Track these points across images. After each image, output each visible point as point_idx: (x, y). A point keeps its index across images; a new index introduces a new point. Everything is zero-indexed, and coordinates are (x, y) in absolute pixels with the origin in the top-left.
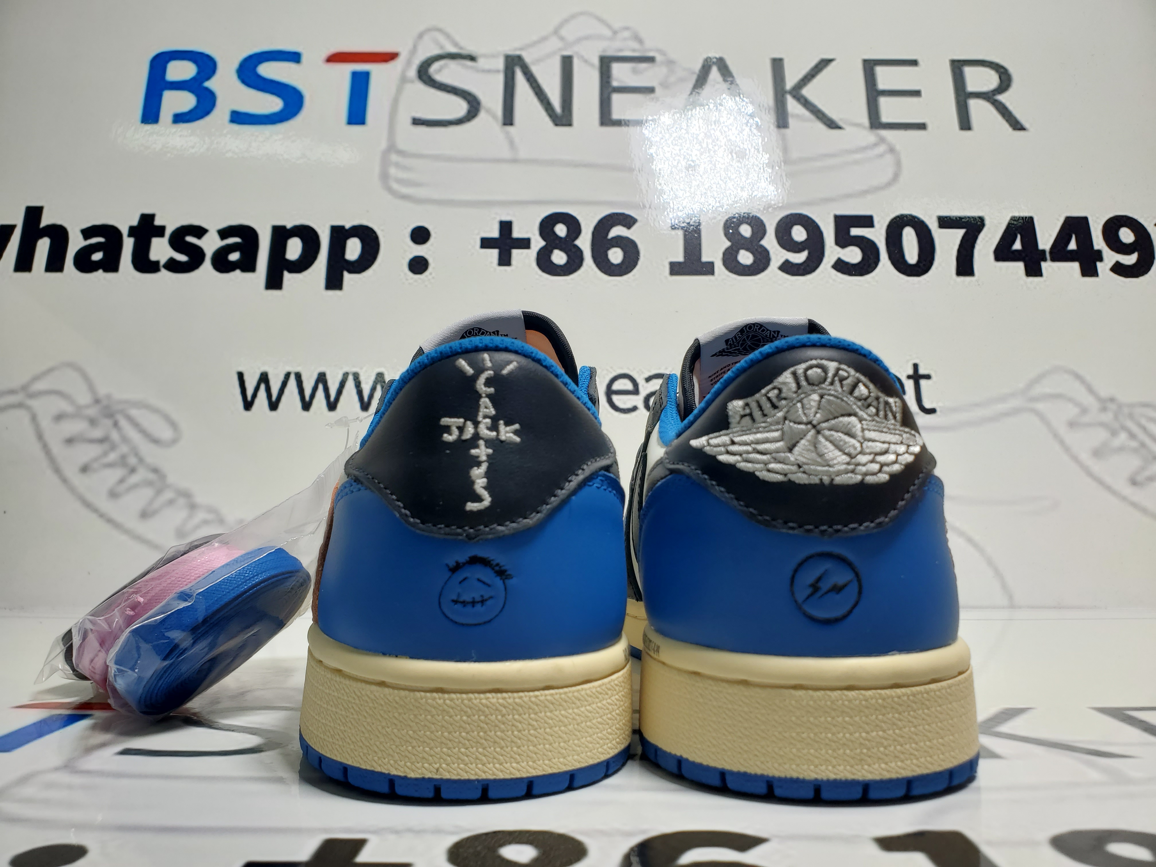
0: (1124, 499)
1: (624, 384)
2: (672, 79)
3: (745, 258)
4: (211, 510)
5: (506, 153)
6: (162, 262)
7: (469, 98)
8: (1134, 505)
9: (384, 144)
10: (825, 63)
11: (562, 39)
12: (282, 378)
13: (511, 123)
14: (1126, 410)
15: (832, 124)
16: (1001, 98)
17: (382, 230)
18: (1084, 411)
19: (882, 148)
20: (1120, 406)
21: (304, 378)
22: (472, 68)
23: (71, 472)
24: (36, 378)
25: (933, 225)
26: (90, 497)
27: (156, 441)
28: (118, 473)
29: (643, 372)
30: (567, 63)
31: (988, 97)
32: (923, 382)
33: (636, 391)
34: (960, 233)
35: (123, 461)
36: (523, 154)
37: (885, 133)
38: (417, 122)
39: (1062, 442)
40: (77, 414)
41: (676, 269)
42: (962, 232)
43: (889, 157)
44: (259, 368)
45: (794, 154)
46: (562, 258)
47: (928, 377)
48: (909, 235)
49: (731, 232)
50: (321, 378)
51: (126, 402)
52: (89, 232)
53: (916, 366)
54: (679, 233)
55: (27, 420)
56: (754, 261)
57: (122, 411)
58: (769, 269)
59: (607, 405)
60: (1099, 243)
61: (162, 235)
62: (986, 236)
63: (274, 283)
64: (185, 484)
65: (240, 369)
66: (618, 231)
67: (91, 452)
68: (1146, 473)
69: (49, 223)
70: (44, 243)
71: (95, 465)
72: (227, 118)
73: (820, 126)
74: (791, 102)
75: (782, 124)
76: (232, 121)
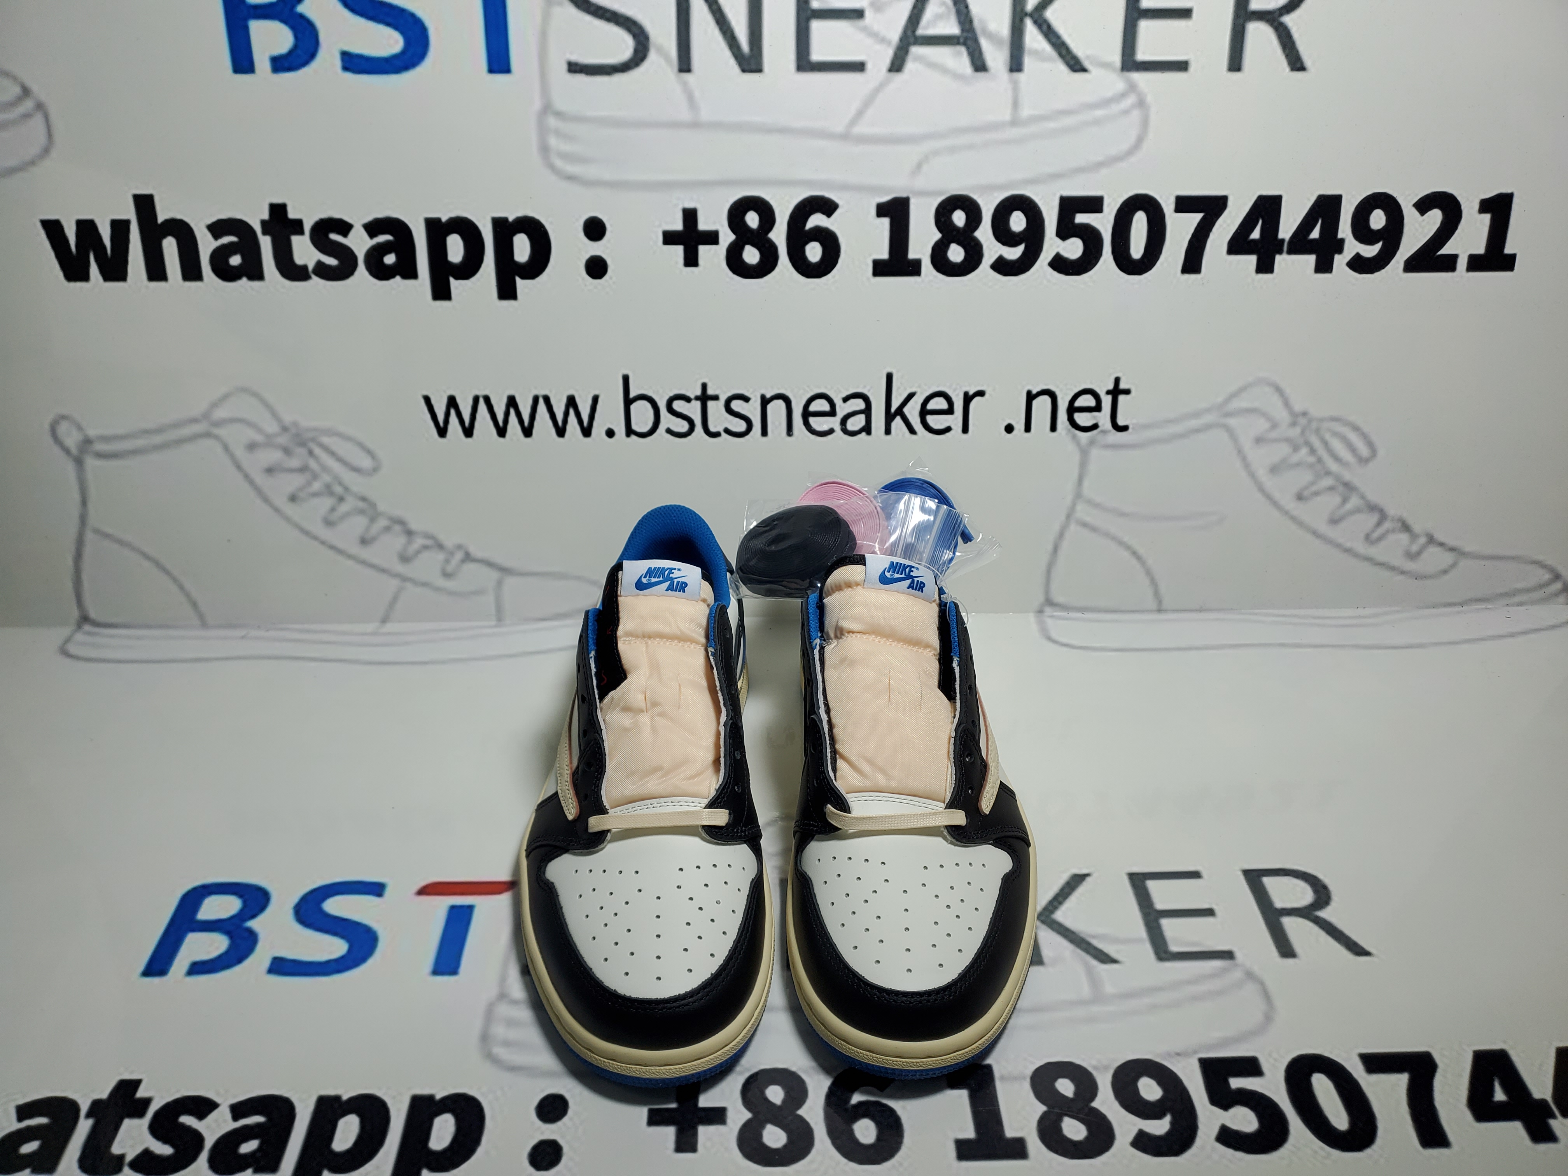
0: (1286, 513)
1: (820, 405)
3: (956, 254)
4: (428, 536)
5: (685, 115)
6: (311, 267)
7: (634, 29)
8: (1293, 519)
9: (537, 105)
12: (470, 402)
13: (689, 71)
14: (1314, 425)
15: (1076, 65)
16: (1288, 20)
17: (551, 223)
18: (1274, 426)
19: (1131, 100)
20: (1310, 421)
21: (493, 401)
23: (281, 501)
24: (215, 405)
25: (1168, 207)
26: (306, 526)
27: (356, 470)
28: (327, 502)
29: (840, 392)
31: (1273, 18)
33: (832, 413)
34: (1196, 218)
35: (328, 490)
36: (705, 115)
37: (1138, 77)
38: (574, 68)
39: (1244, 459)
40: (269, 443)
41: (880, 269)
42: (1197, 217)
43: (1136, 114)
44: (445, 392)
45: (1026, 112)
46: (754, 256)
47: (1127, 392)
48: (1140, 222)
49: (943, 220)
50: (512, 402)
51: (315, 429)
52: (217, 228)
53: (1117, 381)
54: (886, 222)
55: (219, 449)
56: (965, 258)
57: (313, 440)
58: (981, 267)
59: (803, 428)
60: (1345, 230)
61: (301, 232)
62: (1224, 222)
63: (441, 292)
64: (397, 512)
65: (426, 393)
66: (816, 220)
67: (295, 481)
68: (1314, 488)
69: (167, 217)
70: (171, 244)
71: (302, 495)
72: (338, 63)
73: (1062, 67)
74: (1030, 27)
75: (1016, 65)
76: (346, 68)
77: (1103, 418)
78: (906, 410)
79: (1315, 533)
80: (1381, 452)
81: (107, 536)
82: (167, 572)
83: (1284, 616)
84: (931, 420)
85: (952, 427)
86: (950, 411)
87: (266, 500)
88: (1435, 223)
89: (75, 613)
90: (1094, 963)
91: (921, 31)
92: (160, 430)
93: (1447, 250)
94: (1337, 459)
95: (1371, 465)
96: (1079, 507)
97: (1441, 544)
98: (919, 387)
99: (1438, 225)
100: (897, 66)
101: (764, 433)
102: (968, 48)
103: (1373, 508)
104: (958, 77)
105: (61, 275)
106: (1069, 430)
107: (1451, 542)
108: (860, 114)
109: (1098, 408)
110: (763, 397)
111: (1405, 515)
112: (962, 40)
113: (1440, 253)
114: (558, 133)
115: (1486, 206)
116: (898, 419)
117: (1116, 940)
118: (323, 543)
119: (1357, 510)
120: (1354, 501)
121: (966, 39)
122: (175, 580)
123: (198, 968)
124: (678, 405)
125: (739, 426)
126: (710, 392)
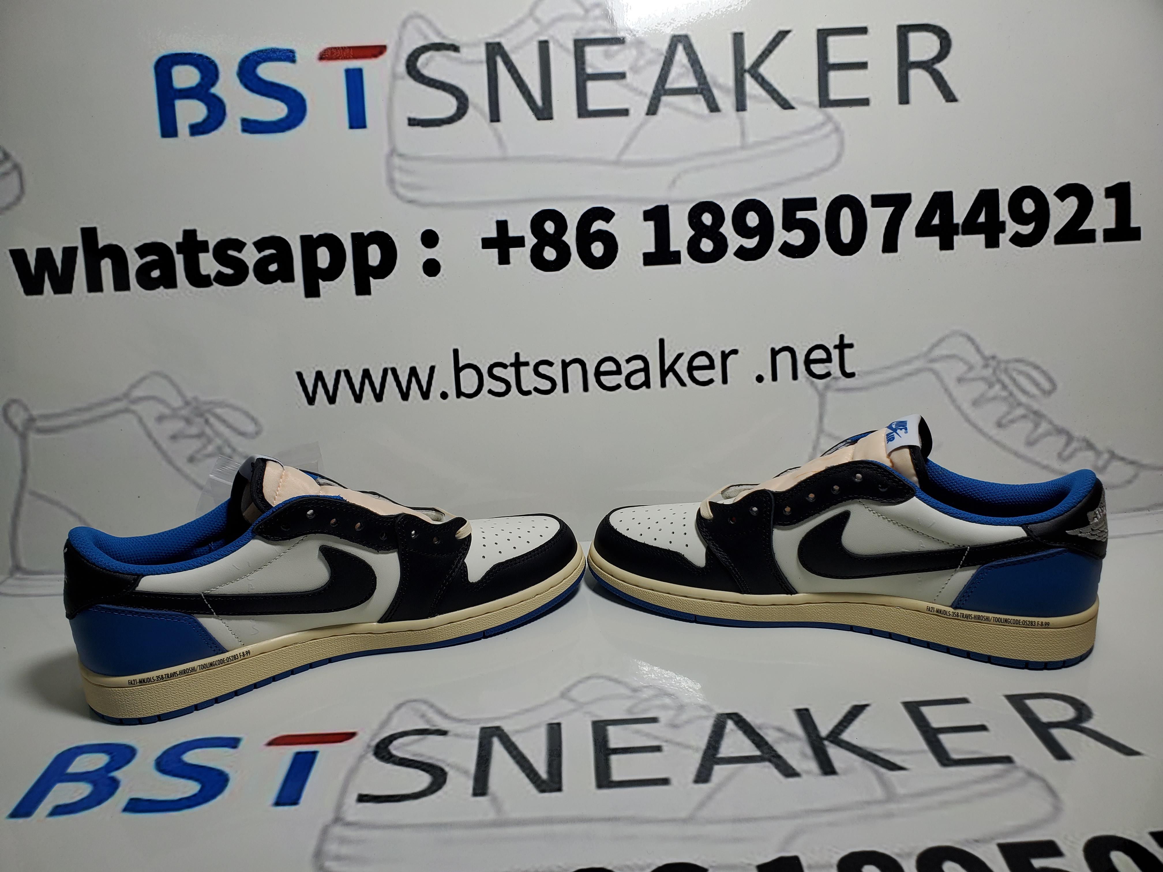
0: (990, 438)
1: (609, 366)
2: (642, 62)
3: (707, 245)
5: (496, 152)
6: (212, 277)
7: (457, 93)
8: (997, 443)
9: (386, 149)
10: (782, 35)
11: (537, 21)
12: (334, 375)
13: (498, 120)
14: (1003, 366)
15: (785, 105)
16: (939, 66)
17: (397, 236)
18: (971, 368)
19: (829, 127)
20: (999, 363)
21: (352, 374)
22: (456, 59)
23: (181, 462)
24: (134, 386)
25: (866, 203)
26: (201, 481)
27: (242, 434)
29: (624, 355)
30: (544, 47)
31: (928, 66)
32: (847, 351)
33: (618, 372)
34: (888, 211)
36: (511, 152)
37: (832, 111)
38: (413, 122)
39: (950, 395)
40: (175, 414)
41: (649, 259)
42: (890, 209)
43: (834, 137)
44: (314, 368)
45: (751, 139)
46: (552, 254)
47: (851, 346)
48: (846, 216)
49: (695, 221)
50: (366, 374)
51: (211, 403)
52: (143, 251)
53: (842, 337)
54: (651, 224)
55: (135, 422)
56: (714, 248)
57: (209, 411)
58: (727, 255)
59: (596, 385)
60: (1004, 215)
61: (207, 251)
62: (911, 213)
63: (312, 291)
65: (298, 370)
66: (598, 225)
67: (194, 445)
68: (1010, 417)
69: (105, 244)
70: (107, 263)
71: (199, 456)
72: (239, 127)
73: (776, 107)
74: (749, 81)
75: (741, 106)
76: (244, 130)
77: (834, 367)
78: (676, 367)
79: (1016, 454)
80: (1060, 386)
81: (41, 497)
84: (697, 374)
85: (714, 379)
86: (711, 366)
87: (170, 462)
88: (1073, 207)
89: (10, 563)
90: (883, 770)
91: (668, 86)
92: (89, 409)
93: (1086, 226)
94: (1024, 392)
95: (1053, 396)
97: (1122, 459)
98: (686, 348)
99: (1076, 208)
100: (652, 110)
101: (566, 390)
102: (704, 96)
103: (1060, 431)
104: (698, 116)
105: (21, 290)
106: (808, 378)
107: (1130, 456)
108: (627, 146)
109: (829, 360)
110: (563, 361)
111: (1088, 436)
112: (699, 91)
113: (1080, 229)
114: (401, 169)
115: (1110, 192)
116: (671, 374)
117: (900, 753)
119: (1047, 434)
120: (1044, 427)
121: (702, 89)
123: (59, 810)
124: (497, 371)
125: (546, 385)
126: (522, 359)
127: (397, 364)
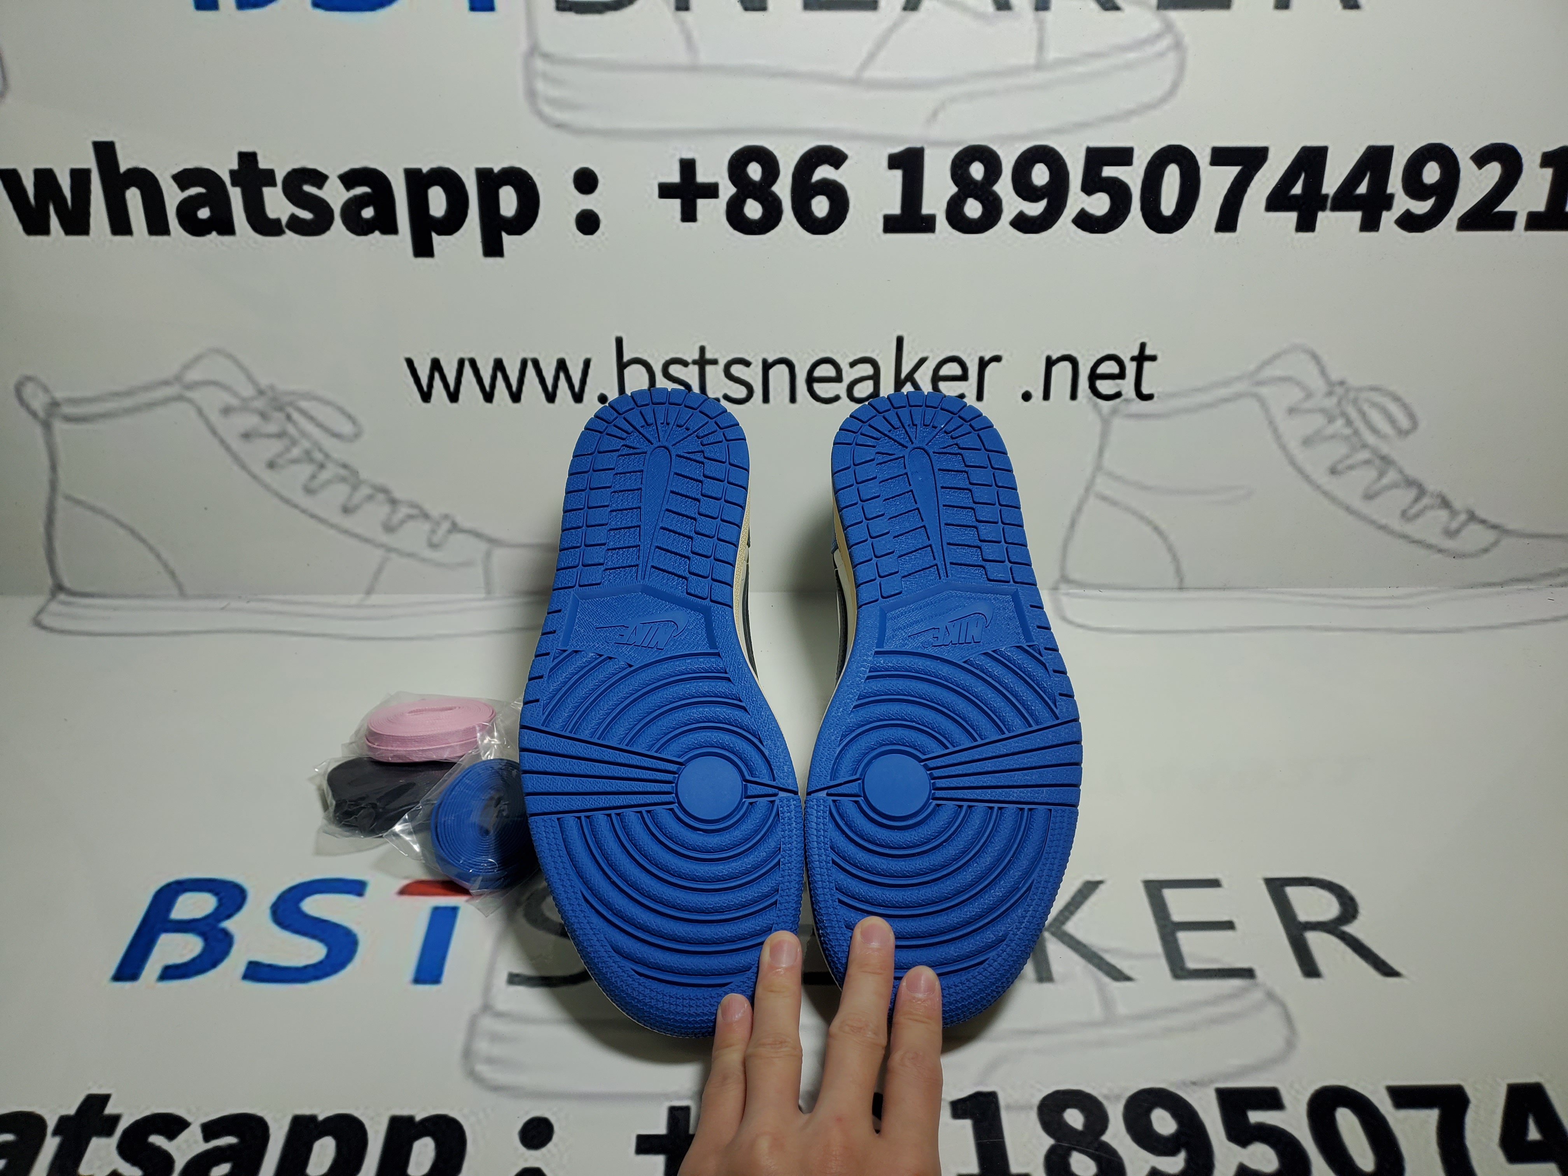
0: (1318, 487)
1: (825, 370)
3: (973, 209)
4: (413, 505)
5: (682, 57)
6: (284, 221)
8: (1326, 494)
9: (523, 45)
12: (455, 365)
13: (686, 8)
14: (1352, 395)
15: (1107, 3)
17: (539, 175)
18: (1309, 395)
19: (1166, 42)
20: (1348, 390)
21: (479, 365)
23: (259, 469)
24: (187, 367)
25: (1203, 159)
26: (286, 493)
27: (337, 435)
28: (307, 469)
29: (847, 356)
32: (1147, 365)
33: (838, 379)
34: (1233, 171)
35: (308, 456)
36: (704, 58)
37: (1175, 15)
38: (563, 6)
39: (1275, 430)
40: (245, 407)
41: (892, 225)
42: (1235, 170)
43: (1171, 58)
44: (428, 354)
45: (1052, 55)
46: (756, 210)
47: (1153, 358)
48: (1172, 175)
49: (959, 172)
50: (499, 365)
51: (293, 393)
52: (184, 179)
53: (1143, 346)
54: (898, 174)
55: (193, 414)
56: (983, 213)
57: (291, 404)
58: (1000, 224)
59: (808, 394)
60: (1395, 184)
61: (273, 184)
62: (1264, 175)
63: (423, 248)
64: (380, 480)
65: (408, 356)
66: (823, 172)
67: (274, 447)
68: (1349, 462)
69: (130, 166)
70: (134, 195)
71: (280, 461)
73: (1093, 6)
75: (1042, 3)
76: (316, 5)
77: (1127, 386)
78: (917, 376)
79: (1349, 509)
80: (1423, 425)
81: (78, 502)
82: (143, 541)
83: (1312, 595)
84: (943, 386)
85: (966, 394)
86: (964, 377)
87: (244, 467)
88: (1493, 177)
89: (49, 582)
90: (1107, 980)
92: (130, 393)
93: (1504, 207)
94: (1374, 430)
95: (1411, 437)
96: (1099, 480)
97: (1483, 522)
98: (932, 351)
99: (1497, 178)
100: (912, 3)
101: (766, 399)
103: (1410, 483)
104: (978, 15)
105: (20, 228)
106: (1090, 399)
107: (1493, 519)
108: (872, 56)
109: (1121, 375)
110: (765, 361)
111: (1446, 491)
113: (1497, 210)
114: (545, 76)
115: (1548, 159)
116: (908, 386)
117: (1130, 956)
118: (304, 511)
119: (1394, 486)
120: (1391, 476)
122: (151, 549)
123: (171, 973)
124: (674, 370)
125: (740, 392)
126: (709, 355)
127: (540, 354)
